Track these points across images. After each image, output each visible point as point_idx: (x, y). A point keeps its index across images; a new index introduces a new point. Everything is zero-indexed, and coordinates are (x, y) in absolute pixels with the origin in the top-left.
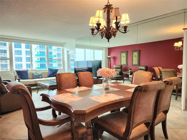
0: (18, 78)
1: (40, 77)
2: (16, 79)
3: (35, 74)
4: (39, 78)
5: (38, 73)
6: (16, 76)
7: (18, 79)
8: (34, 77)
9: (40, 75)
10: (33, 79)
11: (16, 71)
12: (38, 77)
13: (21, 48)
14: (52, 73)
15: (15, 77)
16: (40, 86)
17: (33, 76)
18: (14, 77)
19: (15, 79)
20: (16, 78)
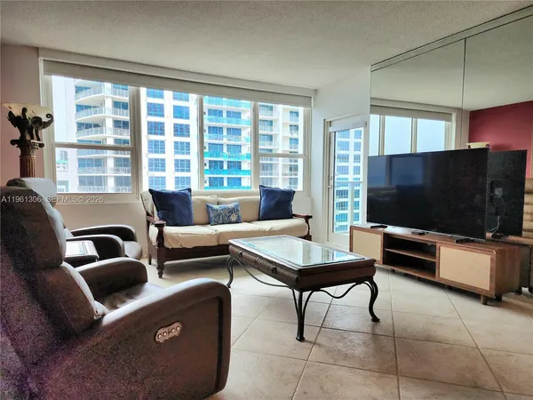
0: (157, 220)
1: (233, 218)
2: (148, 223)
3: (216, 207)
4: (230, 223)
5: (226, 203)
6: (150, 212)
7: (157, 226)
8: (212, 217)
9: (232, 211)
10: (209, 226)
11: (151, 191)
12: (227, 216)
13: (163, 134)
14: (273, 202)
15: (148, 214)
16: (233, 253)
17: (209, 213)
18: (145, 213)
19: (145, 223)
20: (150, 218)
